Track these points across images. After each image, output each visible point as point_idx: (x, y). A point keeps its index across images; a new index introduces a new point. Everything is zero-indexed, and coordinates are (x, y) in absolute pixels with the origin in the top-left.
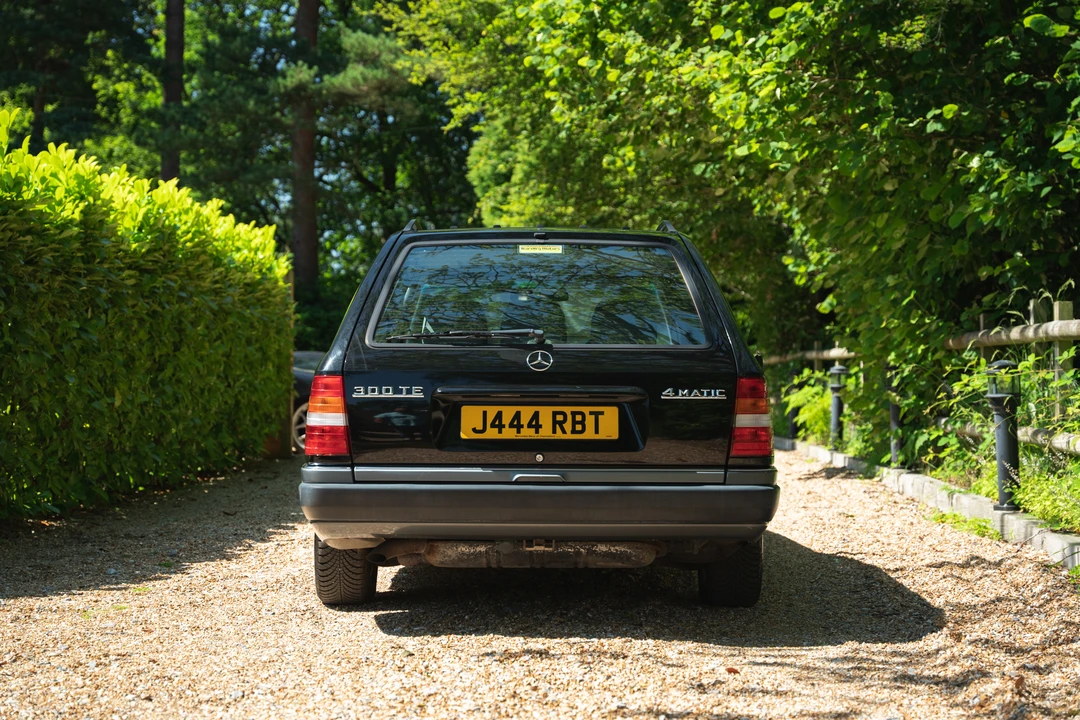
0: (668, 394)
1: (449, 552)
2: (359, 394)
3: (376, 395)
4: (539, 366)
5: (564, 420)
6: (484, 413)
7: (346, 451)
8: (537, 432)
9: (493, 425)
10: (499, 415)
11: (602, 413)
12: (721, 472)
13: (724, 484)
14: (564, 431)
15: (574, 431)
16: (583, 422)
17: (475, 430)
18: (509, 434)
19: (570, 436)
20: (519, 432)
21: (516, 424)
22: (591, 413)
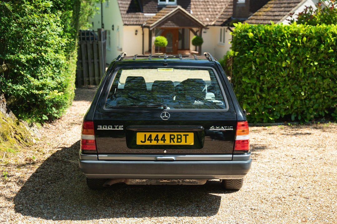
0: (212, 129)
1: (133, 182)
2: (100, 128)
3: (106, 129)
4: (165, 118)
5: (174, 138)
6: (145, 135)
7: (95, 149)
8: (164, 142)
9: (148, 140)
10: (150, 136)
11: (188, 135)
12: (231, 156)
13: (232, 160)
14: (174, 142)
15: (178, 142)
16: (181, 138)
17: (142, 142)
18: (154, 143)
19: (176, 144)
20: (157, 142)
21: (157, 139)
22: (184, 135)
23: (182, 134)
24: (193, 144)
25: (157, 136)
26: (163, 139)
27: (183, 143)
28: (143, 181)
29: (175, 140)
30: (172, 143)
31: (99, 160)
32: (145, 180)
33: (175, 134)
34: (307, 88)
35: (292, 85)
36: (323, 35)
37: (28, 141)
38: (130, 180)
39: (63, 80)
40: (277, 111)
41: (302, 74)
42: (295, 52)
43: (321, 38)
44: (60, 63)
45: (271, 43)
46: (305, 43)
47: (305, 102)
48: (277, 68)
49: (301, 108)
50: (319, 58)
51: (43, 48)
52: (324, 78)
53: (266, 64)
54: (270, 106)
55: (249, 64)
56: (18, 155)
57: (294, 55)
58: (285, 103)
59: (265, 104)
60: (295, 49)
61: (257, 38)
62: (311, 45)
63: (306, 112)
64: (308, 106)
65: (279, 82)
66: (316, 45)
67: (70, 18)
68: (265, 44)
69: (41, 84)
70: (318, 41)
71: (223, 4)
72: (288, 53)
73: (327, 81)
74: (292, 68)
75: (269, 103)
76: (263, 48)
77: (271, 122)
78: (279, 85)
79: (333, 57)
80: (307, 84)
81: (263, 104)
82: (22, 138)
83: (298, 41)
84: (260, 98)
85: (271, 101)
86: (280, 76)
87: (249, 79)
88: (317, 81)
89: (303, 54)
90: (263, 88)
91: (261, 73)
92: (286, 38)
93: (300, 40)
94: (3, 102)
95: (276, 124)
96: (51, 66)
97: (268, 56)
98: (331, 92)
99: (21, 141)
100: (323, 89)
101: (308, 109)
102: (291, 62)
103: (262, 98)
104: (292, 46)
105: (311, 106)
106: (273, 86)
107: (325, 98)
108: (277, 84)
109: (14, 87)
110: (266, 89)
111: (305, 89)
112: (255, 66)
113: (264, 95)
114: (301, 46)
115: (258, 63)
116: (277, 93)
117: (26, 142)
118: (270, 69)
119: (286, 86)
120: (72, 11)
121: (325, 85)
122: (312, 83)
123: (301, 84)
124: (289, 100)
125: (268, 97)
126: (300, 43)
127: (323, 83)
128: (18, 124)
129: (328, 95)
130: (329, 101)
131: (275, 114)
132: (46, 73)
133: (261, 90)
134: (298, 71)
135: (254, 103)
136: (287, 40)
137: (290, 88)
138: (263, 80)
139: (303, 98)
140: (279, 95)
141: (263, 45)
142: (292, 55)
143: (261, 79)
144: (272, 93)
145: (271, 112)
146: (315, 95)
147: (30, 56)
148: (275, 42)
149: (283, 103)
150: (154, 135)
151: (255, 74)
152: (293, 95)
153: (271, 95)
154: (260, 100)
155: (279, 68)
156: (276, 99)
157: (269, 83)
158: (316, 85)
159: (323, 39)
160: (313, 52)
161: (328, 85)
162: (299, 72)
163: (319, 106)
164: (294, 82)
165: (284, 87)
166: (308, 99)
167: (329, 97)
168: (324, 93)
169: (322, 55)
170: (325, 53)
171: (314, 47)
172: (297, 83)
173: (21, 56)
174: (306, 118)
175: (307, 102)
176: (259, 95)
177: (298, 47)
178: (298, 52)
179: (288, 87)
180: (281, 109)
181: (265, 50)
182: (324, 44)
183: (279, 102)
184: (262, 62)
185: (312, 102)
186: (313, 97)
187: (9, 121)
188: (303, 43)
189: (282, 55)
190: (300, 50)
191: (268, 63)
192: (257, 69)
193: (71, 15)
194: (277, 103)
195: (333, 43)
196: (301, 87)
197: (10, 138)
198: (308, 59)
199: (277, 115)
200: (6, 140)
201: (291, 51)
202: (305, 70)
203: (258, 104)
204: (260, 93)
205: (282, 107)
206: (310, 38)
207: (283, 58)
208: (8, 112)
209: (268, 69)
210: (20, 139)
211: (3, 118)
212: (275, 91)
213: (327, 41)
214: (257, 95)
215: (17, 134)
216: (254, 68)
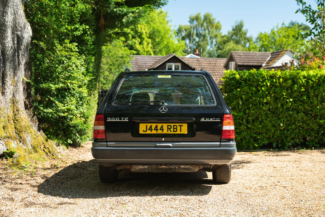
0: (203, 120)
1: (136, 168)
2: (109, 120)
3: (114, 120)
4: (163, 111)
5: (171, 128)
6: (147, 126)
7: (105, 138)
8: (162, 131)
9: (149, 129)
10: (151, 127)
11: (182, 126)
12: (219, 143)
13: (220, 147)
14: (171, 131)
15: (174, 131)
16: (176, 128)
17: (143, 131)
18: (154, 132)
19: (172, 133)
20: (157, 131)
21: (156, 129)
22: (179, 126)
23: (177, 125)
24: (186, 133)
25: (157, 126)
26: (162, 129)
27: (178, 132)
28: (145, 167)
29: (172, 130)
30: (169, 132)
31: (108, 147)
32: (146, 167)
33: (172, 125)
34: (285, 120)
35: (273, 117)
36: (296, 78)
37: (54, 154)
38: (134, 167)
39: (85, 111)
40: (261, 140)
41: (280, 108)
42: (274, 90)
43: (294, 80)
44: (83, 97)
45: (254, 83)
46: (282, 83)
47: (283, 132)
48: (259, 104)
49: (281, 137)
50: (294, 96)
51: (69, 81)
52: (298, 113)
53: (251, 100)
54: (255, 135)
55: (237, 100)
56: (45, 163)
57: (273, 93)
58: (267, 132)
59: (250, 134)
60: (273, 88)
61: (242, 79)
62: (286, 85)
63: (285, 140)
64: (286, 135)
65: (261, 115)
66: (291, 85)
67: (92, 62)
68: (249, 84)
69: (67, 109)
70: (292, 81)
71: (218, 76)
72: (268, 91)
73: (301, 115)
74: (272, 103)
75: (254, 132)
76: (248, 87)
77: (257, 149)
78: (261, 118)
79: (305, 95)
80: (285, 117)
81: (249, 134)
82: (50, 152)
83: (276, 82)
84: (247, 128)
85: (256, 130)
86: (262, 110)
87: (237, 113)
88: (292, 114)
89: (280, 92)
90: (249, 119)
91: (247, 107)
92: (266, 79)
93: (278, 81)
94: (36, 122)
95: (261, 150)
96: (76, 97)
97: (252, 94)
98: (305, 124)
99: (49, 154)
100: (298, 122)
101: (286, 137)
102: (271, 99)
103: (248, 128)
104: (271, 86)
105: (289, 135)
106: (257, 118)
107: (300, 128)
108: (260, 116)
109: (45, 110)
110: (251, 121)
111: (283, 121)
112: (242, 102)
113: (249, 126)
114: (278, 86)
115: (244, 99)
116: (260, 124)
117: (53, 155)
118: (254, 104)
119: (267, 118)
120: (94, 57)
121: (299, 118)
122: (289, 116)
123: (280, 117)
124: (271, 130)
125: (253, 127)
126: (277, 83)
127: (298, 116)
128: (47, 141)
129: (302, 126)
130: (303, 132)
131: (259, 142)
132: (71, 102)
133: (248, 121)
134: (276, 106)
135: (242, 133)
136: (267, 81)
137: (270, 120)
138: (248, 113)
139: (282, 129)
140: (262, 126)
141: (247, 85)
142: (271, 93)
143: (247, 112)
144: (256, 124)
145: (256, 140)
146: (292, 126)
147: (58, 86)
148: (257, 82)
149: (266, 133)
150: (154, 126)
151: (242, 108)
152: (274, 126)
153: (255, 126)
154: (247, 130)
155: (261, 103)
156: (259, 129)
157: (253, 116)
158: (292, 118)
159: (296, 81)
160: (288, 91)
161: (302, 118)
162: (278, 107)
163: (296, 135)
164: (274, 115)
165: (266, 119)
166: (286, 130)
167: (303, 128)
168: (299, 124)
169: (296, 93)
170: (298, 92)
171: (289, 87)
172: (277, 116)
173: (51, 85)
174: (285, 145)
175: (285, 132)
176: (246, 126)
177: (276, 87)
178: (276, 90)
179: (270, 119)
180: (264, 138)
181: (249, 89)
182: (297, 85)
183: (262, 132)
184: (247, 98)
185: (289, 132)
186: (290, 127)
187: (40, 138)
188: (280, 83)
189: (263, 93)
190: (278, 89)
191: (252, 99)
192: (243, 104)
193: (93, 60)
194: (261, 132)
195: (304, 83)
196: (280, 119)
197: (40, 151)
198: (284, 96)
199: (261, 143)
200: (36, 152)
201: (271, 90)
202: (282, 105)
203: (245, 133)
204: (246, 124)
205: (265, 136)
206: (285, 80)
207: (265, 95)
208: (39, 130)
209: (253, 104)
210: (48, 152)
211: (35, 135)
212: (258, 123)
213: (299, 82)
214: (244, 125)
215: (45, 148)
216: (241, 103)
